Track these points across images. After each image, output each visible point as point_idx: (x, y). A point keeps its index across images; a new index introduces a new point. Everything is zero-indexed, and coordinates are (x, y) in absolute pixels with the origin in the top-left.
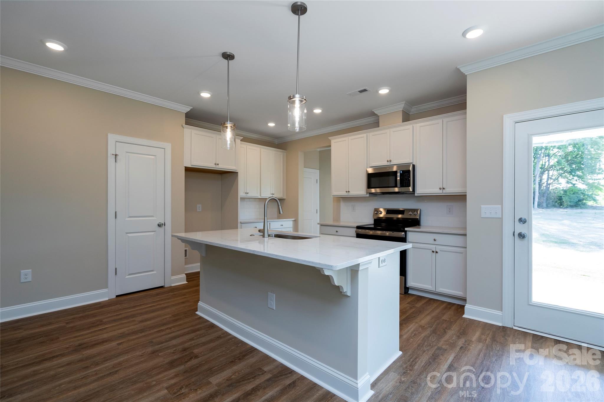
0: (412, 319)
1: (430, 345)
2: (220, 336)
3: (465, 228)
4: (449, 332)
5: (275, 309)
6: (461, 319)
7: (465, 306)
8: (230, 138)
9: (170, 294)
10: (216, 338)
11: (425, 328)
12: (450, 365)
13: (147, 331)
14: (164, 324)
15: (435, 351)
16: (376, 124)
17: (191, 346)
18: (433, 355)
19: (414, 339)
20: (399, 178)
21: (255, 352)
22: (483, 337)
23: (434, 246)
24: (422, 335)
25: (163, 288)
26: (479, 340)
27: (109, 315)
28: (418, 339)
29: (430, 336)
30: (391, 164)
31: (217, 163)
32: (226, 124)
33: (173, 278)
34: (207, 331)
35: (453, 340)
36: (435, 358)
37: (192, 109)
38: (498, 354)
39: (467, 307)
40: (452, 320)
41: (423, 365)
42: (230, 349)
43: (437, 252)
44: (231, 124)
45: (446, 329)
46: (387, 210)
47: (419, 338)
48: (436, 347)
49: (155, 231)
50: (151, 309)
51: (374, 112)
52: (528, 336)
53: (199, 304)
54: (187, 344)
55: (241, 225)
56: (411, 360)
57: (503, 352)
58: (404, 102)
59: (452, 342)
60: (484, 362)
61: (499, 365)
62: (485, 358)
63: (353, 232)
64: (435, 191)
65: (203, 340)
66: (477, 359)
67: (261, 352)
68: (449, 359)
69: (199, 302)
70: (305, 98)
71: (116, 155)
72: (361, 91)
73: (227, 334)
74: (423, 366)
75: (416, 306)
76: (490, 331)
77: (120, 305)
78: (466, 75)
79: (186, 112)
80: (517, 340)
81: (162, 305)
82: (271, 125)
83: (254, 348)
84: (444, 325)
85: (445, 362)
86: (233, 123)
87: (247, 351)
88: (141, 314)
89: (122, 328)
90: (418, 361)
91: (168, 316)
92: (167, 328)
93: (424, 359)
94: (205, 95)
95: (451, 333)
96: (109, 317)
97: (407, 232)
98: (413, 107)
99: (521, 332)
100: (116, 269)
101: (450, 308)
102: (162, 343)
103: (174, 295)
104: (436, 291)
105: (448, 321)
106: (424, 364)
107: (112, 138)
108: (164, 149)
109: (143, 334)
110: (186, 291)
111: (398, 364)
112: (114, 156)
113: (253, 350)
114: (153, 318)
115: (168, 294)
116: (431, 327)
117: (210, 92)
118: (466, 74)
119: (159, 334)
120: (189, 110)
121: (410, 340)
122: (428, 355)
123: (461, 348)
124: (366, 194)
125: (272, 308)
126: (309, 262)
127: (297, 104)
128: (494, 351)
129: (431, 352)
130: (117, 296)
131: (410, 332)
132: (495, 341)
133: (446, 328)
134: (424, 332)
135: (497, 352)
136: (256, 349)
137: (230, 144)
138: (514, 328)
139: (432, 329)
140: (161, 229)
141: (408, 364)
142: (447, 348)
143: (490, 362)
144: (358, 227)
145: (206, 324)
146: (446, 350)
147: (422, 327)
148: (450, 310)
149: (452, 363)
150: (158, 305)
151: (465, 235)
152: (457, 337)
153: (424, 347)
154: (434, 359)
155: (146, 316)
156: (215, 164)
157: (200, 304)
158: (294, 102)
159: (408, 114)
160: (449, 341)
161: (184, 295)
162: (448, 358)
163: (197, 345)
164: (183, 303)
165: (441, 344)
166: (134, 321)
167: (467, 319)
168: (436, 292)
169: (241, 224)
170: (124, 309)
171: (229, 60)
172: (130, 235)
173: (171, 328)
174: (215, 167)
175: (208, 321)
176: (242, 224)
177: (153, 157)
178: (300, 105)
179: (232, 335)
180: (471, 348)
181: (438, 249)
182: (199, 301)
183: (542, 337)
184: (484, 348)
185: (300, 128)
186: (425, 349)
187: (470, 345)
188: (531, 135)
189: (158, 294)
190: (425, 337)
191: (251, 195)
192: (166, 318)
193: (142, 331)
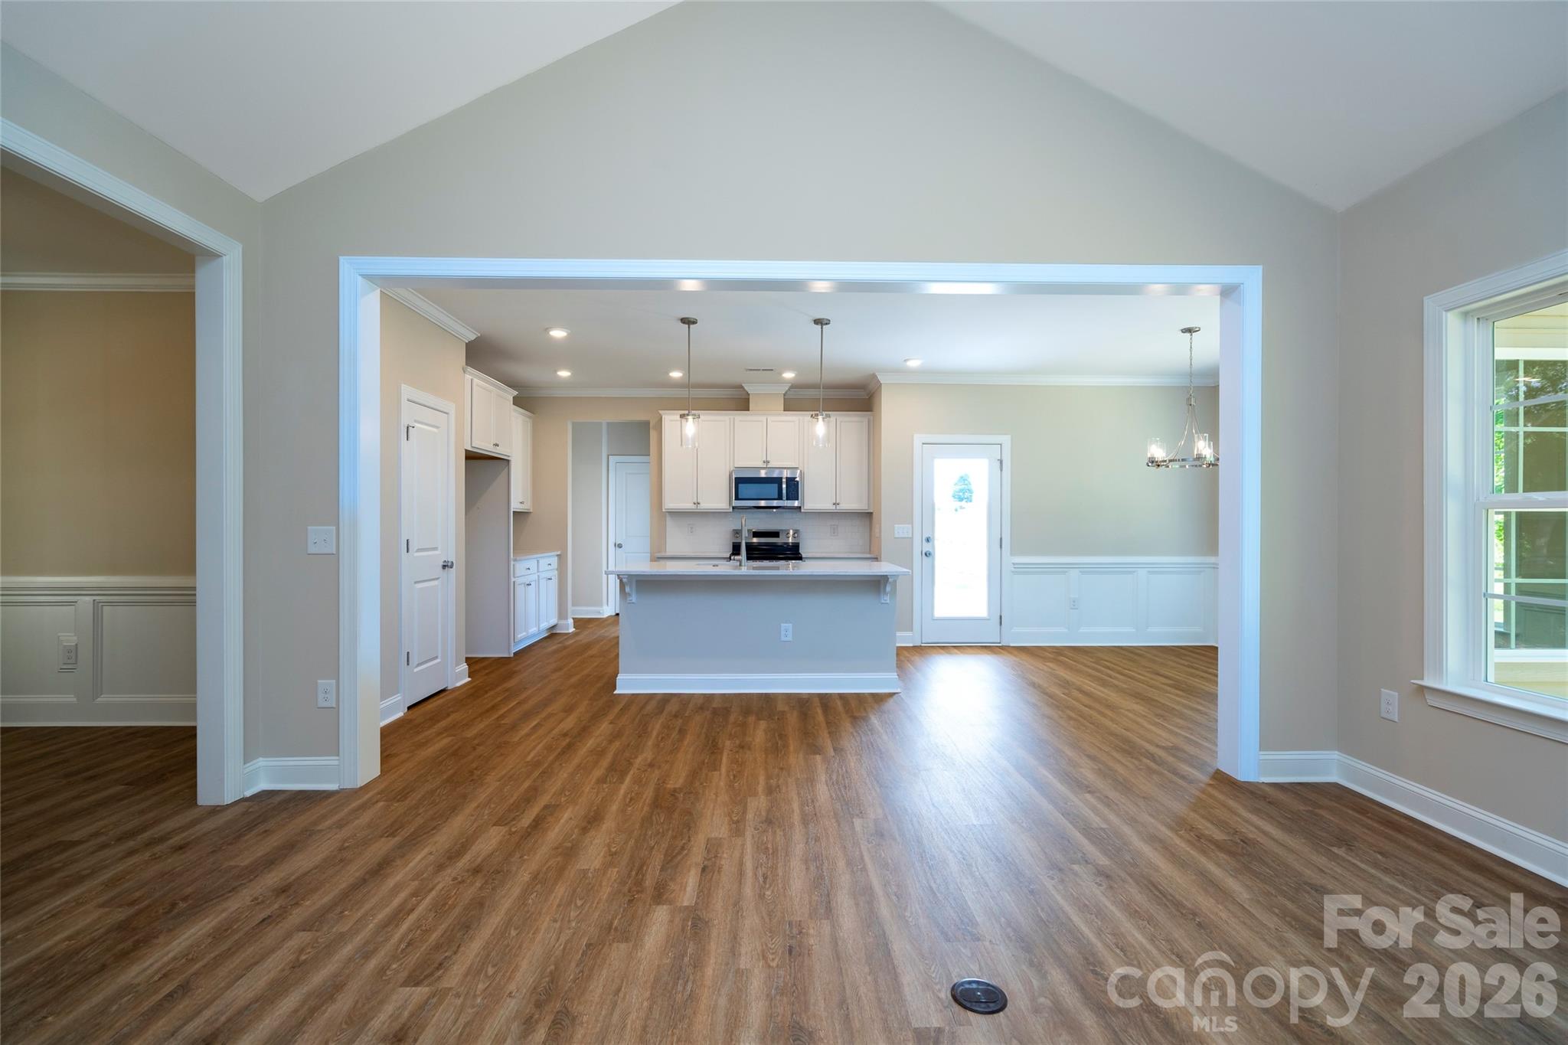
20: (784, 487)
25: (449, 691)
30: (768, 466)
33: (457, 669)
37: (477, 337)
46: (753, 532)
49: (439, 578)
51: (745, 387)
55: (514, 564)
58: (789, 385)
71: (408, 427)
79: (467, 342)
82: (564, 374)
100: (408, 653)
107: (404, 393)
108: (448, 414)
118: (881, 382)
120: (472, 339)
124: (729, 508)
130: (409, 708)
138: (923, 645)
156: (495, 445)
171: (691, 325)
172: (417, 587)
174: (494, 451)
177: (437, 430)
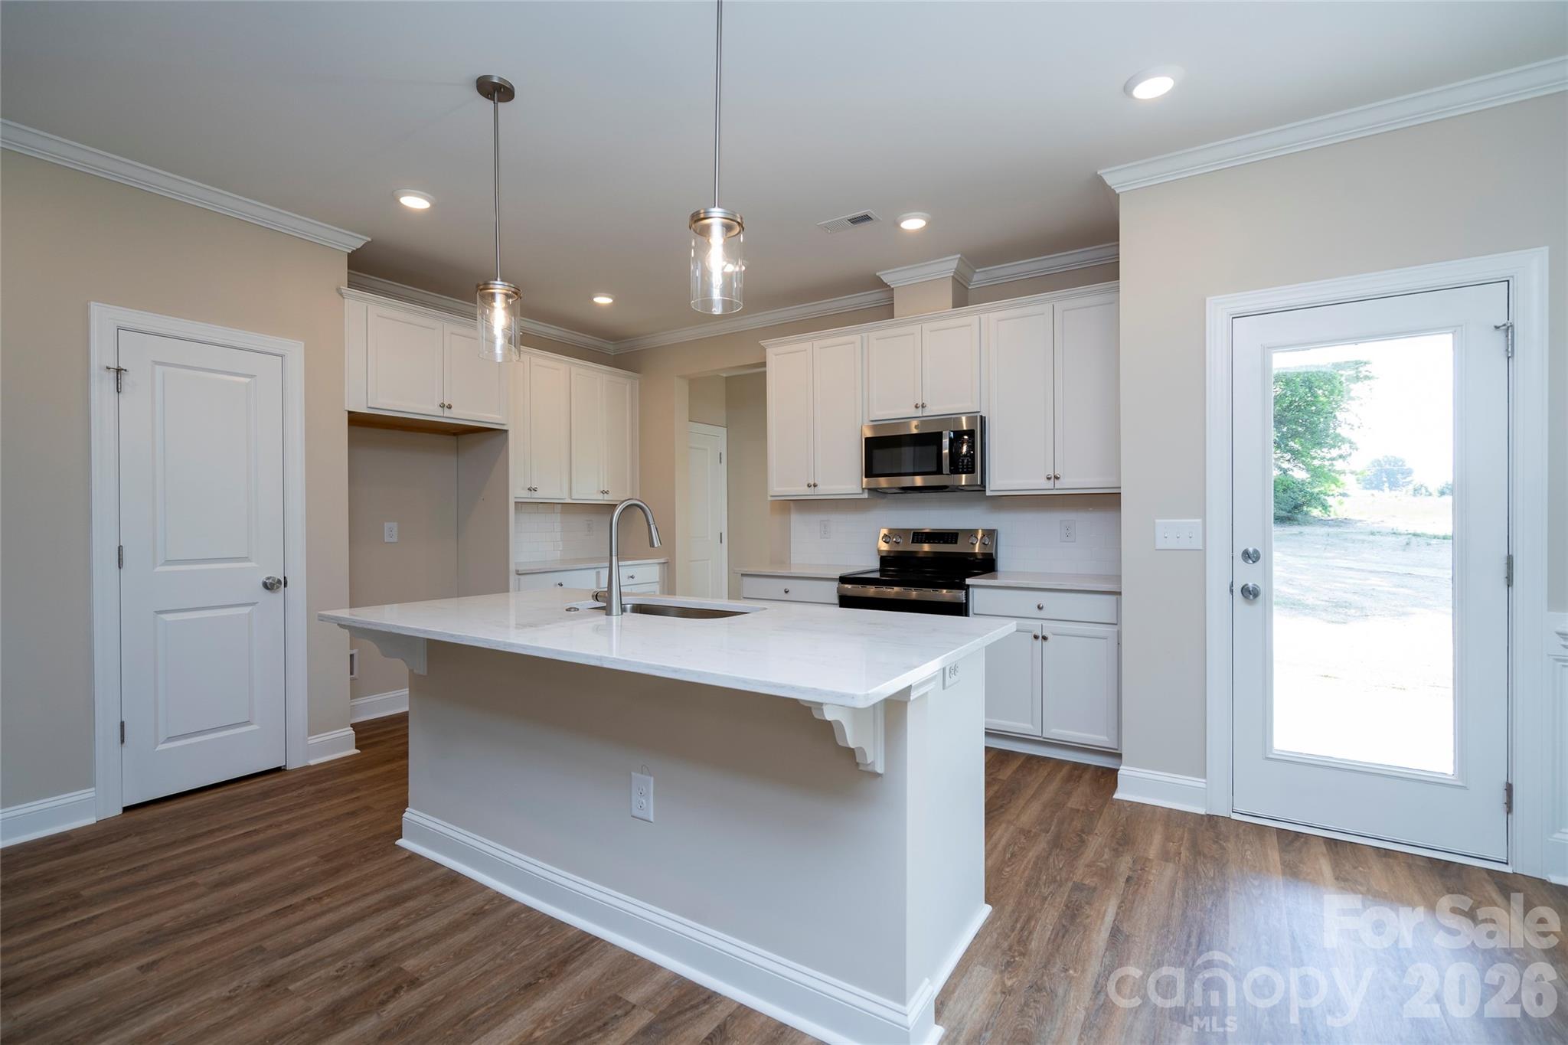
0: (996, 813)
1: (1055, 881)
2: (482, 907)
3: (1118, 578)
4: (1090, 839)
5: (652, 820)
6: (1113, 804)
7: (1118, 770)
8: (503, 330)
9: (306, 789)
10: (467, 917)
11: (1032, 834)
12: (1112, 928)
13: (240, 914)
14: (294, 890)
15: (1069, 896)
16: (885, 310)
17: (392, 949)
18: (1067, 906)
19: (1013, 866)
20: (946, 451)
21: (592, 947)
22: (1172, 846)
23: (1039, 622)
24: (1031, 854)
25: (283, 773)
26: (1165, 856)
27: (102, 874)
28: (1023, 866)
29: (1050, 854)
30: (924, 414)
31: (446, 404)
32: (491, 286)
33: (314, 740)
34: (437, 896)
35: (1105, 862)
36: (1075, 915)
37: (368, 242)
38: (1214, 888)
39: (1124, 772)
40: (1092, 809)
41: (1048, 937)
42: (518, 947)
43: (1045, 638)
44: (507, 288)
45: (1084, 833)
46: (914, 533)
47: (1025, 862)
48: (1070, 884)
49: (254, 604)
50: (248, 841)
51: (880, 278)
52: (1267, 835)
53: (407, 816)
54: (377, 945)
55: (519, 579)
56: (1019, 926)
57: (1225, 882)
58: (959, 256)
59: (1104, 865)
60: (1190, 913)
61: (1223, 917)
62: (1187, 902)
63: (831, 591)
64: (1036, 483)
65: (429, 925)
66: (1171, 906)
67: (613, 945)
68: (1107, 914)
69: (407, 809)
70: (739, 220)
71: (118, 370)
72: (855, 221)
73: (505, 901)
74: (1049, 939)
75: (1000, 777)
76: (1182, 830)
77: (138, 838)
78: (1118, 195)
79: (350, 252)
80: (1247, 846)
81: (284, 827)
82: (603, 300)
83: (591, 935)
84: (1077, 824)
85: (1099, 922)
86: (512, 285)
87: (568, 949)
88: (215, 861)
89: (151, 915)
90: (1035, 927)
91: (306, 861)
92: (309, 899)
93: (1048, 919)
94: (415, 202)
95: (1096, 843)
96: (102, 881)
97: (970, 589)
98: (977, 270)
99: (1249, 825)
100: (122, 724)
101: (1080, 777)
102: (297, 949)
103: (320, 791)
104: (1044, 736)
105: (1083, 812)
106: (1051, 934)
107: (103, 317)
108: (282, 356)
109: (228, 926)
110: (358, 776)
111: (988, 940)
112: (113, 374)
113: (587, 943)
114: (258, 871)
115: (300, 791)
116: (1048, 832)
117: (429, 196)
118: (1117, 192)
119: (283, 922)
120: (359, 247)
121: (1003, 870)
122: (1054, 907)
123: (1129, 879)
124: (861, 492)
125: (645, 817)
126: (782, 687)
127: (717, 237)
128: (1203, 880)
129: (1061, 900)
130: (126, 809)
131: (1000, 847)
132: (1199, 853)
133: (1083, 831)
134: (1033, 846)
135: (1210, 883)
136: (596, 939)
137: (503, 347)
138: (1234, 817)
139: (1049, 836)
140: (276, 598)
141: (1014, 939)
142: (1096, 884)
143: (1201, 911)
144: (843, 580)
145: (432, 875)
146: (1095, 889)
147: (1026, 833)
148: (1081, 782)
149: (1116, 922)
150: (270, 826)
151: (1120, 593)
152: (1112, 852)
153: (1043, 887)
154: (1073, 917)
155: (232, 867)
156: (442, 406)
157: (410, 815)
158: (705, 231)
159: (965, 286)
160: (1098, 866)
161: (353, 790)
162: (1105, 911)
163: (412, 945)
164: (353, 814)
165: (1080, 873)
166: (194, 885)
167: (1125, 803)
168: (1044, 738)
169: (520, 577)
170: (155, 848)
171: (499, 100)
172: (168, 619)
173: (321, 898)
174: (442, 415)
175: (437, 865)
176: (522, 577)
177: (247, 380)
178: (725, 240)
179: (517, 902)
180: (1151, 878)
181: (1049, 628)
182: (408, 807)
183: (1297, 834)
184: (1179, 875)
185: (727, 304)
186: (1045, 891)
187: (1147, 869)
188: (1269, 348)
189: (266, 794)
190: (1038, 858)
191: (542, 494)
192: (300, 869)
193: (220, 917)
